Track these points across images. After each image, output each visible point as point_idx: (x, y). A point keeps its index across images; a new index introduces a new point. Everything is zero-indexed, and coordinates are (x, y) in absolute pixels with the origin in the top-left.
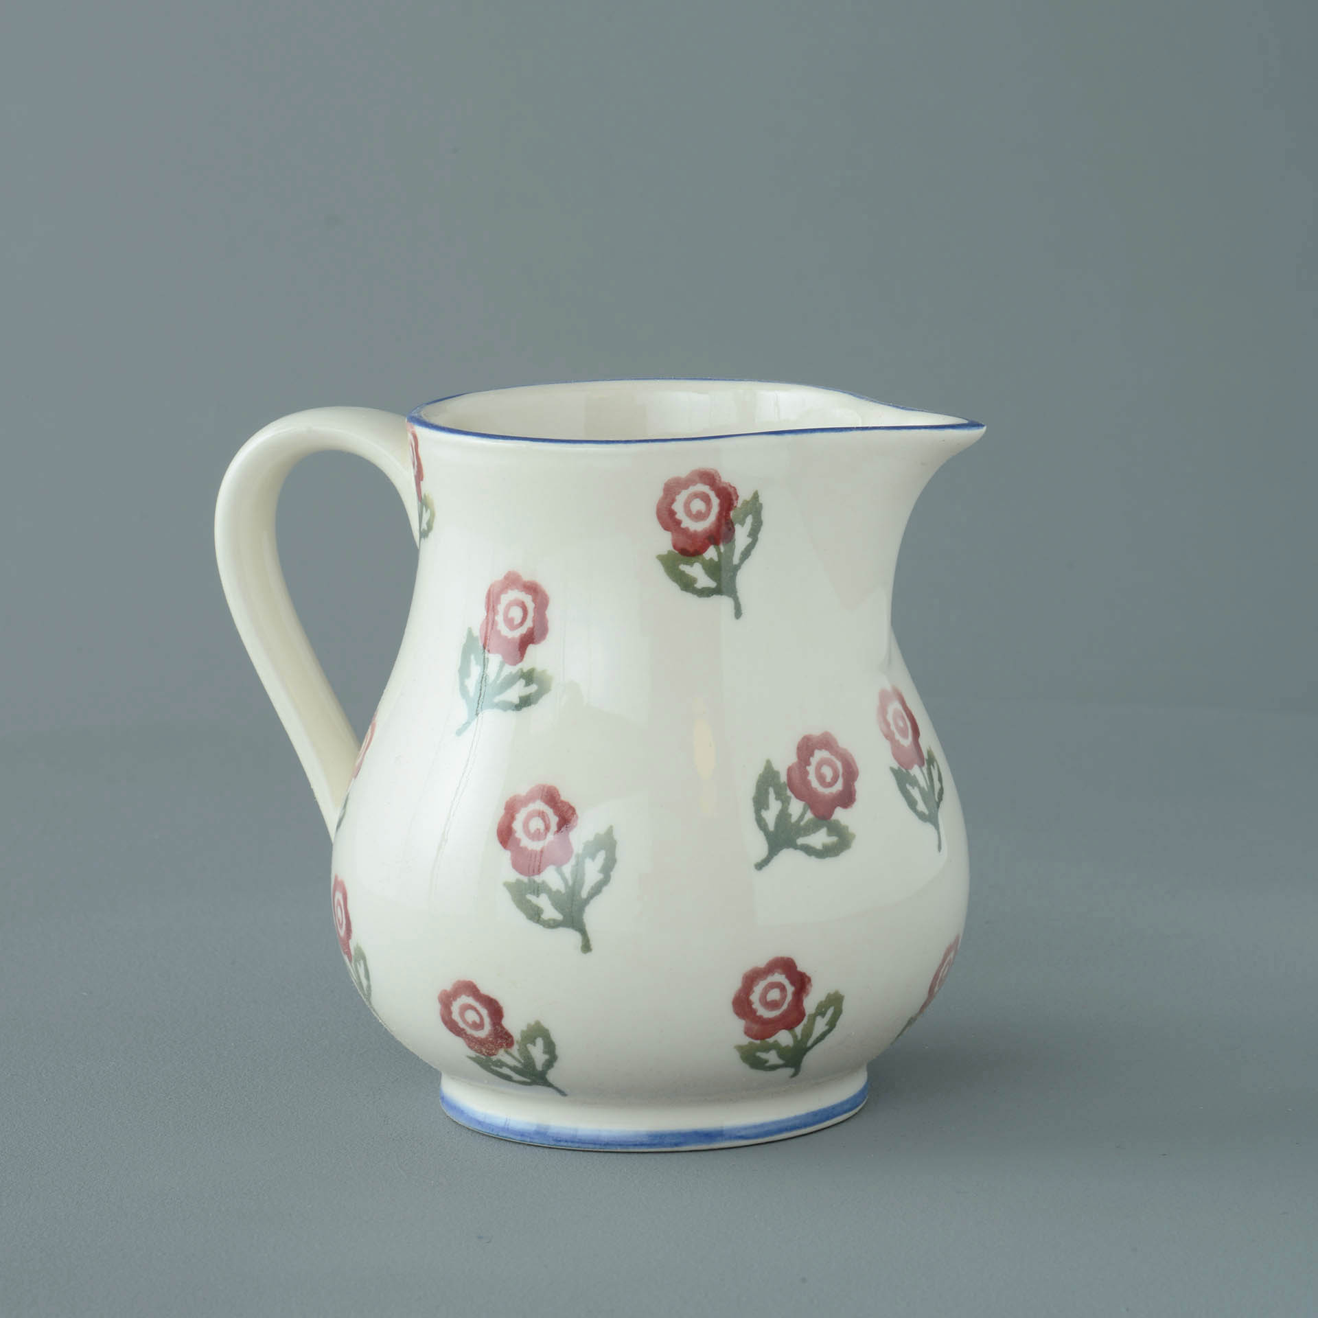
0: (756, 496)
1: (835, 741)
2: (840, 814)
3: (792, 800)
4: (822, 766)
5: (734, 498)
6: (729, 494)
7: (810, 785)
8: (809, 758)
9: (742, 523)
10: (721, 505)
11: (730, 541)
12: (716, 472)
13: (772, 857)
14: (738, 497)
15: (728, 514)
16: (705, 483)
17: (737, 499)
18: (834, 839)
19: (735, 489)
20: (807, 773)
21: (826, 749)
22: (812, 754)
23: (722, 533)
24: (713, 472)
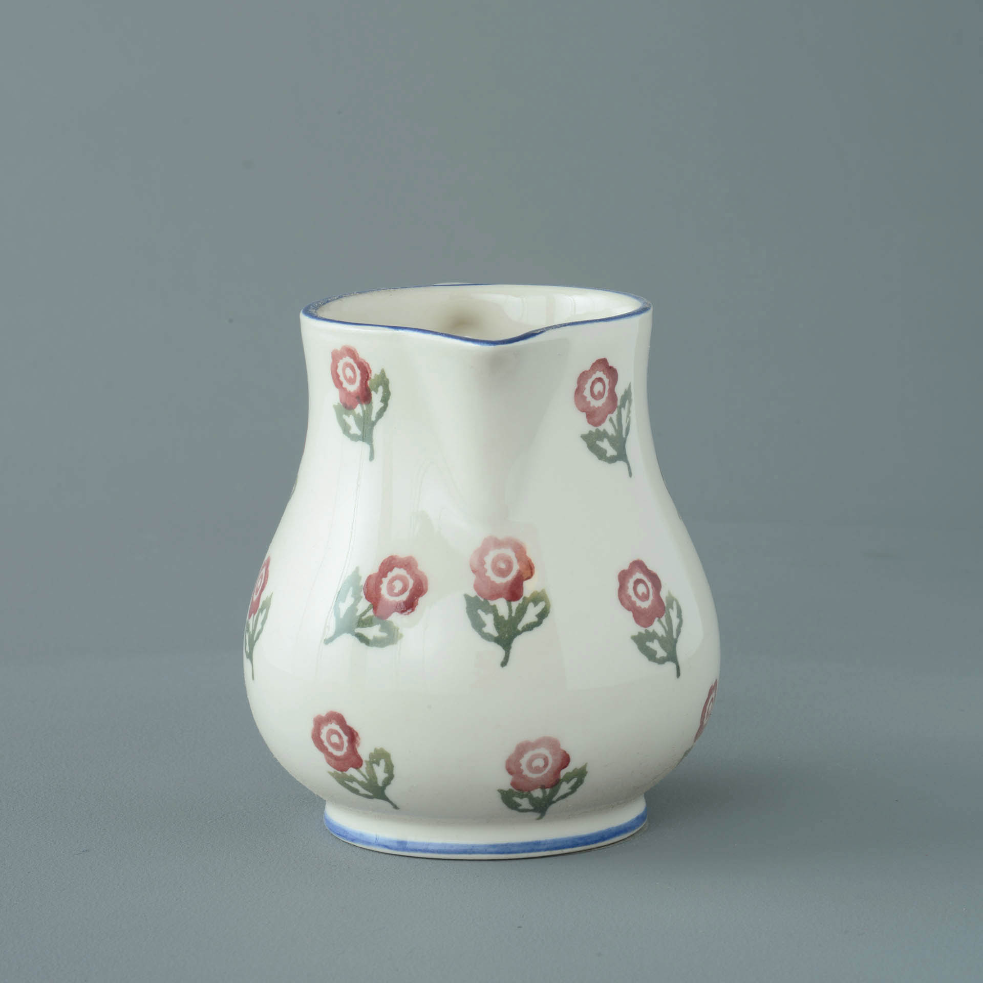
0: (383, 373)
1: (416, 565)
2: (396, 619)
3: (362, 600)
4: (395, 580)
5: (369, 372)
6: (365, 367)
7: (380, 591)
8: (387, 572)
9: (376, 391)
10: (362, 375)
11: (370, 402)
12: (355, 350)
13: (336, 637)
14: (371, 371)
15: (366, 382)
16: (351, 358)
17: (371, 372)
18: (384, 635)
19: (368, 365)
20: (381, 582)
21: (405, 569)
22: (391, 570)
23: (365, 396)
24: (353, 350)
